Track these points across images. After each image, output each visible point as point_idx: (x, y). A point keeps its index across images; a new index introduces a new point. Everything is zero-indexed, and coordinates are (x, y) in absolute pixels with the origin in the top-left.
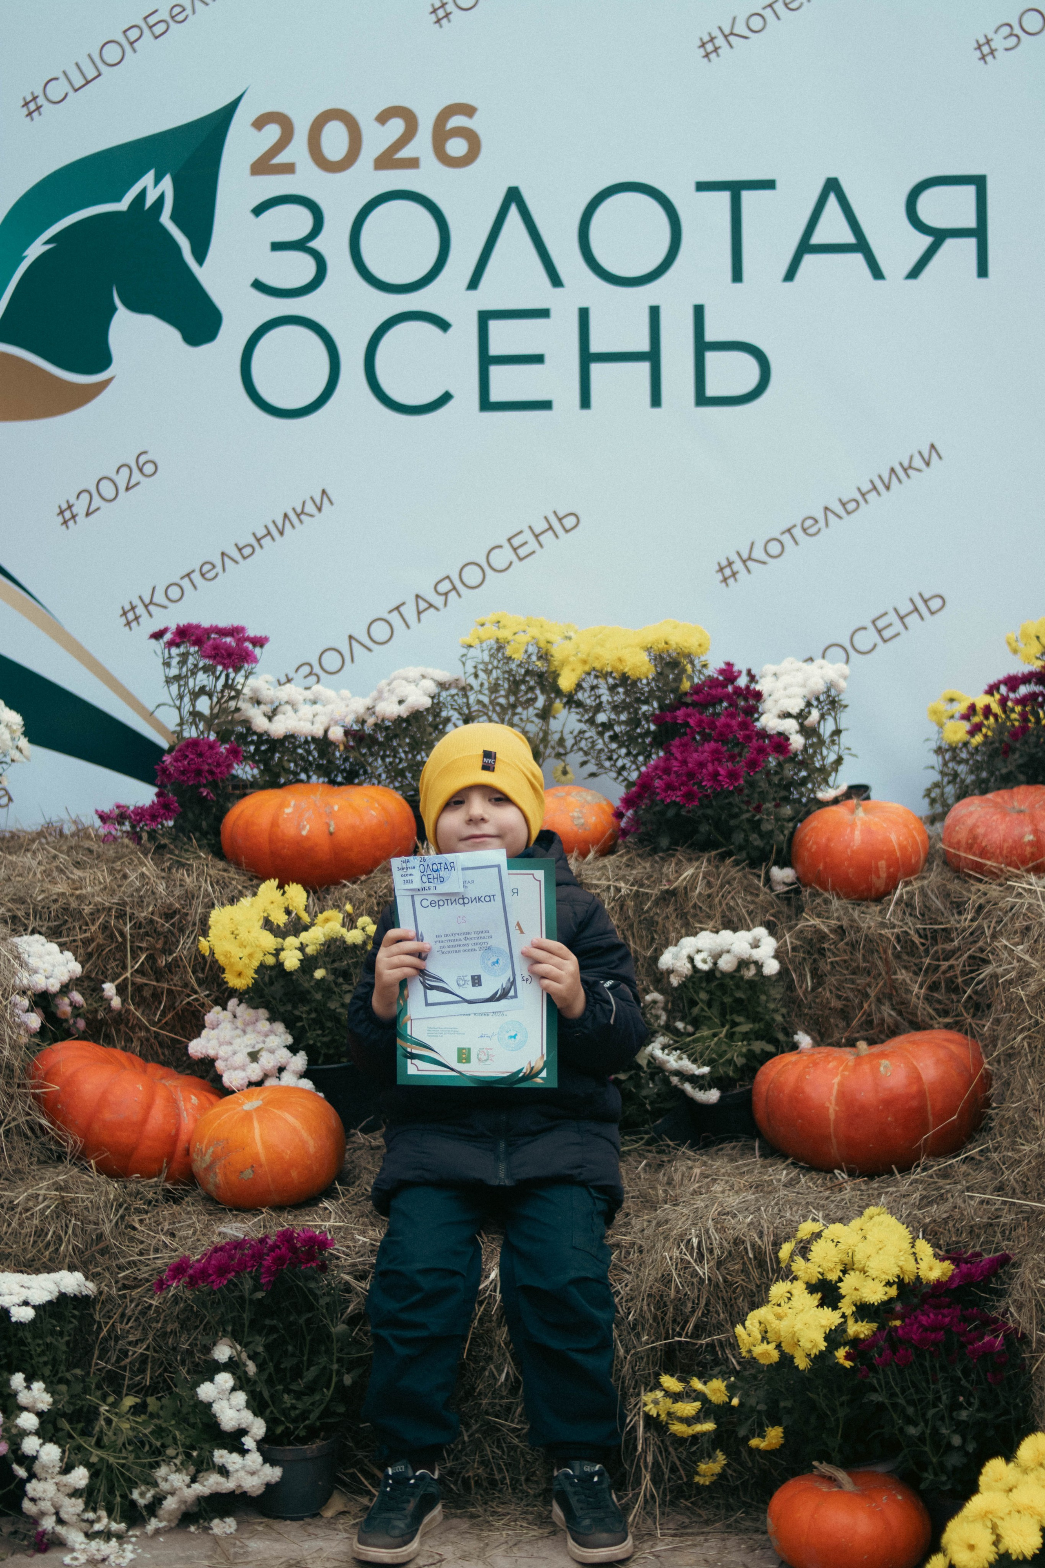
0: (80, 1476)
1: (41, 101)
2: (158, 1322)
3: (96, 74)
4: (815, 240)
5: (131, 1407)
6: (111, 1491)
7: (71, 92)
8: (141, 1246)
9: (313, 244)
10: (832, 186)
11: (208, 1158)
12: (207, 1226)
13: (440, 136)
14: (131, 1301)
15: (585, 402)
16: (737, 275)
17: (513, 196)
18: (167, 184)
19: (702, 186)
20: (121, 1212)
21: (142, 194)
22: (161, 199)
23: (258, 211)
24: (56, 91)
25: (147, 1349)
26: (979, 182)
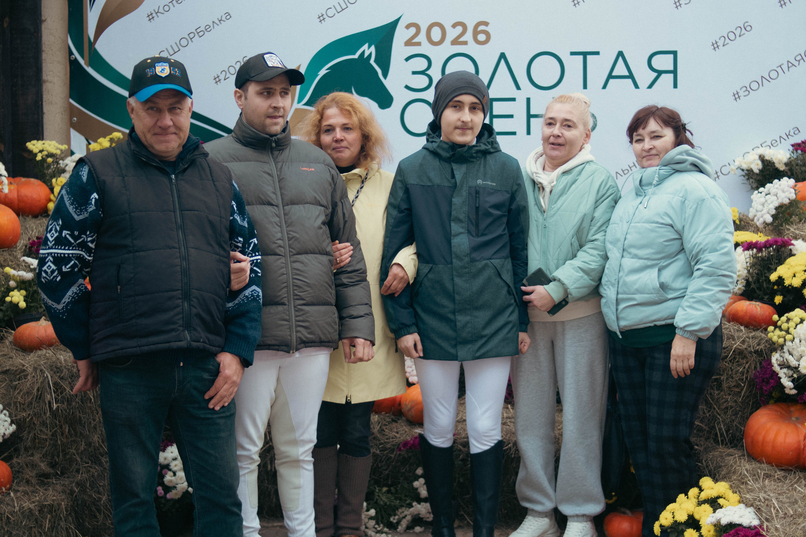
0: (372, 512)
1: (325, 16)
2: (393, 462)
3: (346, 7)
4: (614, 74)
5: (386, 491)
6: (382, 518)
7: (336, 13)
8: (387, 437)
9: (427, 72)
10: (620, 54)
11: (409, 406)
12: (410, 430)
13: (476, 33)
14: (384, 455)
15: (529, 133)
16: (585, 87)
17: (503, 56)
18: (373, 49)
19: (573, 54)
20: (380, 425)
21: (363, 52)
22: (370, 55)
23: (407, 59)
24: (330, 13)
25: (389, 472)
26: (675, 53)
